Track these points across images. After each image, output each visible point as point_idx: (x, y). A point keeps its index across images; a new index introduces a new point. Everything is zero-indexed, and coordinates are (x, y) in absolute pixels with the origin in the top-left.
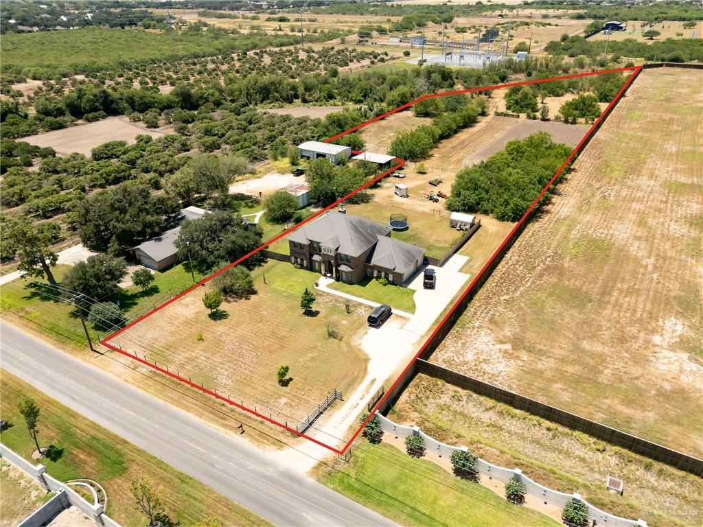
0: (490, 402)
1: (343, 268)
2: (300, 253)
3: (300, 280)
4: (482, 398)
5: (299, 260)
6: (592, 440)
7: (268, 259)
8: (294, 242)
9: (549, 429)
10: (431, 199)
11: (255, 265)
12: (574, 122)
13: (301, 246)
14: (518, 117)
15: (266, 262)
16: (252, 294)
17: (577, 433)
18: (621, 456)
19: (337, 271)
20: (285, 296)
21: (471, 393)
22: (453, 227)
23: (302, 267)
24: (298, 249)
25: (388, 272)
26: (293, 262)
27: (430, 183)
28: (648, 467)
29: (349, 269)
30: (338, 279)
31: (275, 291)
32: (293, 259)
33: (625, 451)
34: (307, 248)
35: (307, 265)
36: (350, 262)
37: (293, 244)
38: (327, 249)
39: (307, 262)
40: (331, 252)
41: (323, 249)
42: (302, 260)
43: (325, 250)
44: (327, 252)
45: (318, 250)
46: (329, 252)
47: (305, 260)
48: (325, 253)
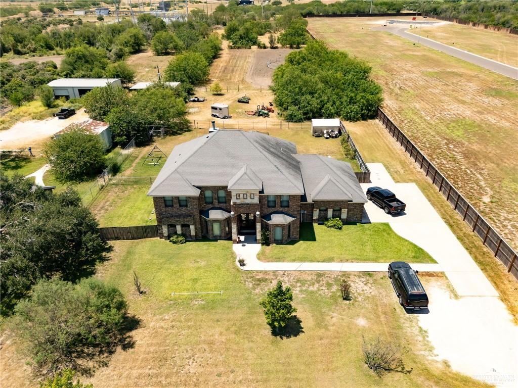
1: (278, 219)
2: (179, 216)
3: (203, 264)
5: (179, 228)
7: (111, 243)
8: (163, 198)
10: (259, 115)
11: (92, 263)
12: (297, 48)
13: (182, 202)
14: (250, 48)
15: (110, 249)
16: (131, 330)
19: (265, 228)
20: (203, 308)
22: (318, 136)
23: (187, 238)
24: (175, 210)
25: (337, 206)
26: (166, 234)
27: (239, 101)
29: (289, 219)
30: (266, 242)
31: (175, 303)
32: (165, 230)
34: (196, 202)
35: (196, 233)
36: (288, 206)
37: (163, 201)
38: (244, 194)
39: (196, 229)
40: (252, 197)
41: (234, 196)
42: (185, 226)
43: (238, 197)
44: (244, 199)
45: (216, 201)
46: (249, 198)
47: (192, 225)
48: (238, 202)
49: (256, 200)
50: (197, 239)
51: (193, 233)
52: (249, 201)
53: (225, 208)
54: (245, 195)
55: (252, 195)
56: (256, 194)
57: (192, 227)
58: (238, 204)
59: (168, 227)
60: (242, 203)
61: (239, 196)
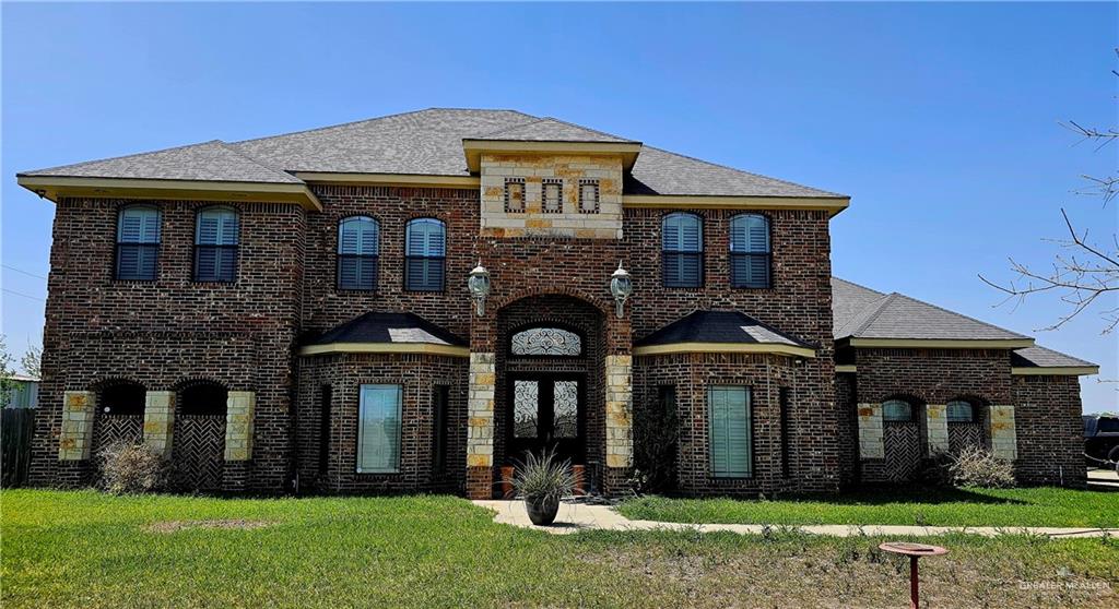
2: (175, 336)
5: (157, 413)
24: (163, 300)
34: (287, 254)
35: (257, 447)
36: (770, 284)
37: (106, 246)
38: (546, 184)
39: (259, 422)
40: (588, 205)
41: (492, 191)
42: (201, 400)
43: (515, 204)
44: (544, 209)
45: (391, 278)
46: (569, 206)
47: (241, 387)
48: (514, 225)
49: (607, 222)
50: (253, 483)
51: (237, 444)
52: (568, 223)
53: (436, 320)
54: (552, 192)
55: (589, 192)
56: (609, 183)
57: (238, 403)
58: (512, 240)
59: (99, 412)
60: (536, 232)
61: (521, 196)
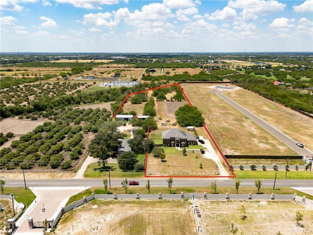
0: (243, 159)
1: (183, 143)
4: (241, 159)
6: (265, 160)
9: (256, 160)
10: (174, 125)
12: (181, 101)
13: (167, 140)
14: (164, 101)
17: (262, 159)
18: (271, 161)
21: (238, 159)
22: (189, 130)
25: (192, 141)
27: (167, 121)
28: (276, 161)
29: (185, 143)
30: (181, 147)
33: (271, 159)
34: (169, 140)
35: (169, 145)
37: (164, 140)
41: (176, 139)
45: (173, 140)
56: (179, 139)
59: (165, 144)
